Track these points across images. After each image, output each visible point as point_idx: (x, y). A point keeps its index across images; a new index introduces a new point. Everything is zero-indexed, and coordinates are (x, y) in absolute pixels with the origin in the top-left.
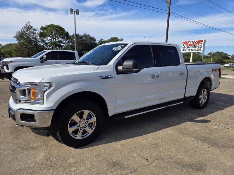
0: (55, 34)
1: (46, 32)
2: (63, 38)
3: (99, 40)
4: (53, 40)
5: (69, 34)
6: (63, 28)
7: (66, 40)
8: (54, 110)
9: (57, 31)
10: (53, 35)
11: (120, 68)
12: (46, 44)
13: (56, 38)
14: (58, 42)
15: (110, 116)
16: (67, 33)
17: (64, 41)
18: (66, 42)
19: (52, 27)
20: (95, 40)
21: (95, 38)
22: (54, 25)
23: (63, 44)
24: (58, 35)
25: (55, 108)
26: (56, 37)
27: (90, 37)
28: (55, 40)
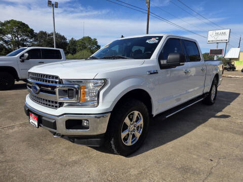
0: (17, 32)
1: (5, 28)
2: (28, 36)
3: (70, 39)
4: (15, 37)
5: (35, 32)
6: (27, 25)
7: (31, 38)
8: (110, 112)
9: (19, 27)
10: (14, 32)
11: (164, 62)
12: (6, 42)
13: (19, 36)
14: (21, 40)
15: (154, 116)
16: (32, 31)
17: (29, 40)
18: (31, 40)
19: (13, 22)
20: (65, 39)
21: (65, 37)
22: (16, 21)
23: (28, 43)
24: (20, 32)
25: (111, 110)
26: (18, 34)
27: (60, 36)
28: (17, 38)
